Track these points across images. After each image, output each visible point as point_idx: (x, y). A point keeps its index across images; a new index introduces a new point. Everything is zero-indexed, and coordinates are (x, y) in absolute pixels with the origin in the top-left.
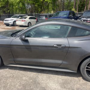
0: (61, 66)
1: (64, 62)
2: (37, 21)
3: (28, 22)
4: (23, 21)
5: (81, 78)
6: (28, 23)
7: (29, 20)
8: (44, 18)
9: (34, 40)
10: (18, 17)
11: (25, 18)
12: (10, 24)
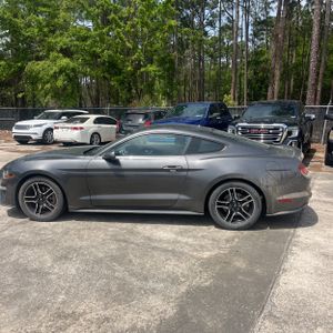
0: (177, 205)
1: (183, 197)
2: (120, 131)
3: (91, 131)
4: (75, 128)
5: (213, 228)
6: (92, 136)
7: (95, 128)
8: (141, 121)
9: (128, 161)
10: (59, 118)
11: (83, 120)
12: (34, 137)
